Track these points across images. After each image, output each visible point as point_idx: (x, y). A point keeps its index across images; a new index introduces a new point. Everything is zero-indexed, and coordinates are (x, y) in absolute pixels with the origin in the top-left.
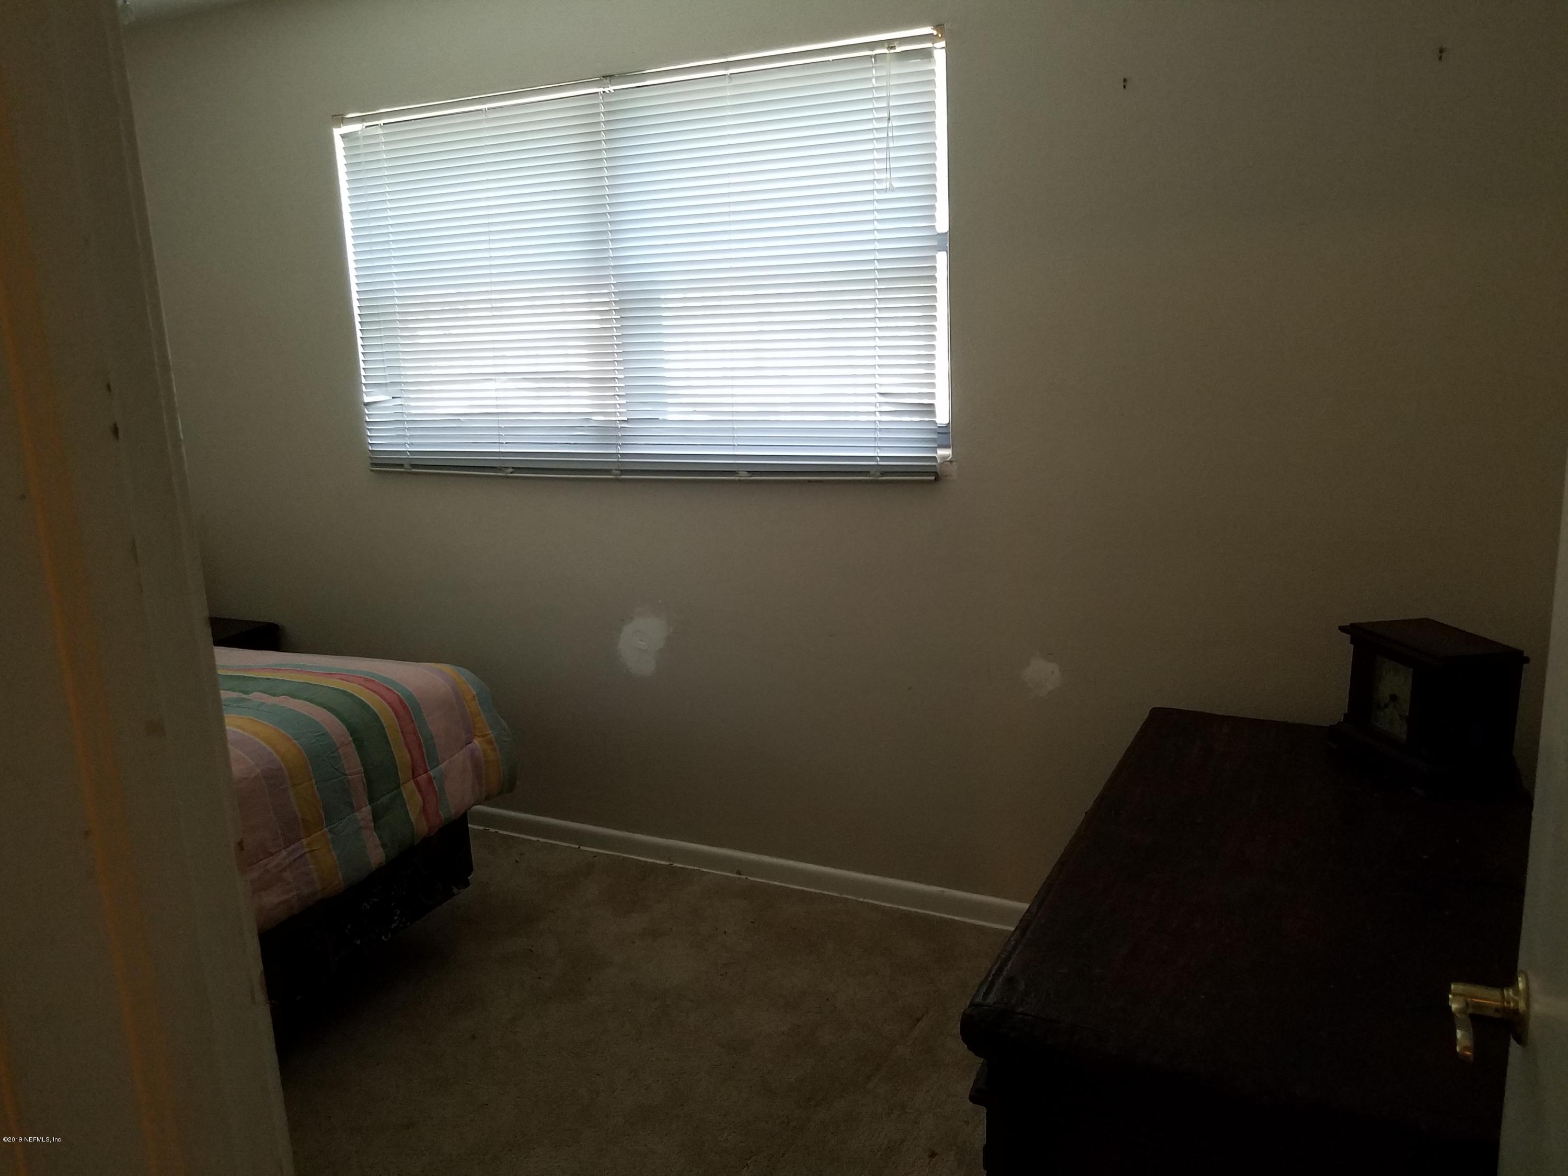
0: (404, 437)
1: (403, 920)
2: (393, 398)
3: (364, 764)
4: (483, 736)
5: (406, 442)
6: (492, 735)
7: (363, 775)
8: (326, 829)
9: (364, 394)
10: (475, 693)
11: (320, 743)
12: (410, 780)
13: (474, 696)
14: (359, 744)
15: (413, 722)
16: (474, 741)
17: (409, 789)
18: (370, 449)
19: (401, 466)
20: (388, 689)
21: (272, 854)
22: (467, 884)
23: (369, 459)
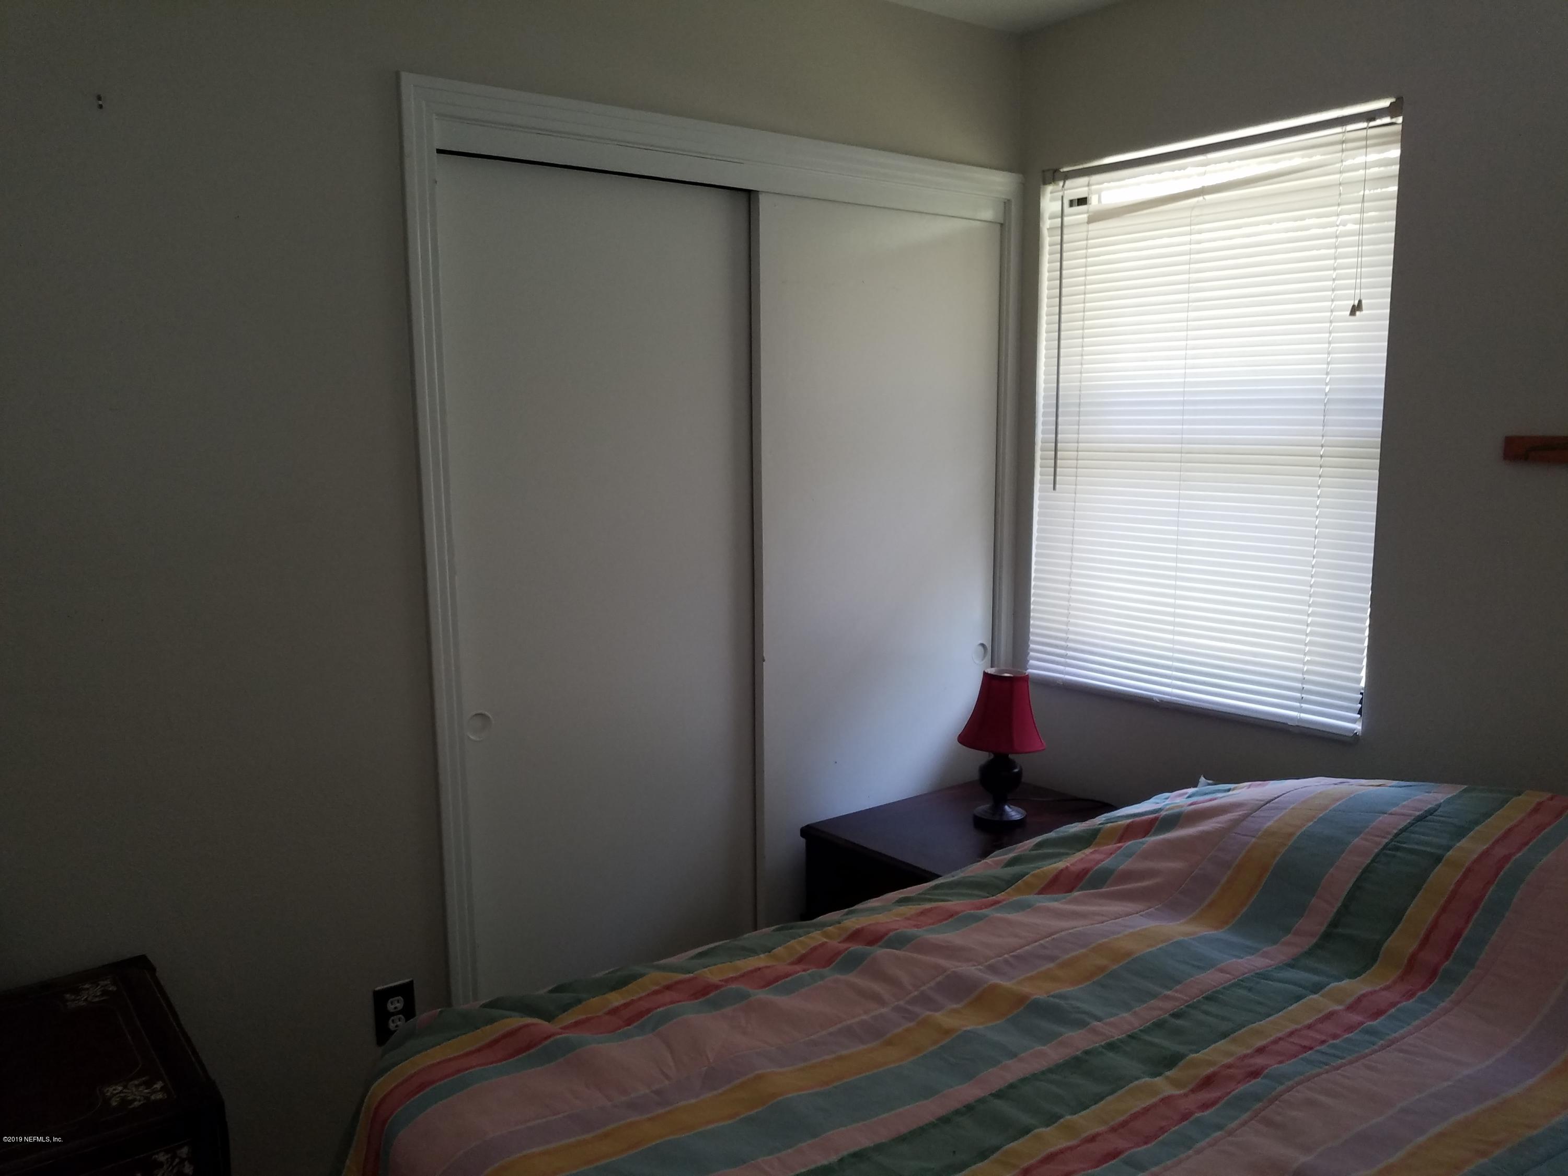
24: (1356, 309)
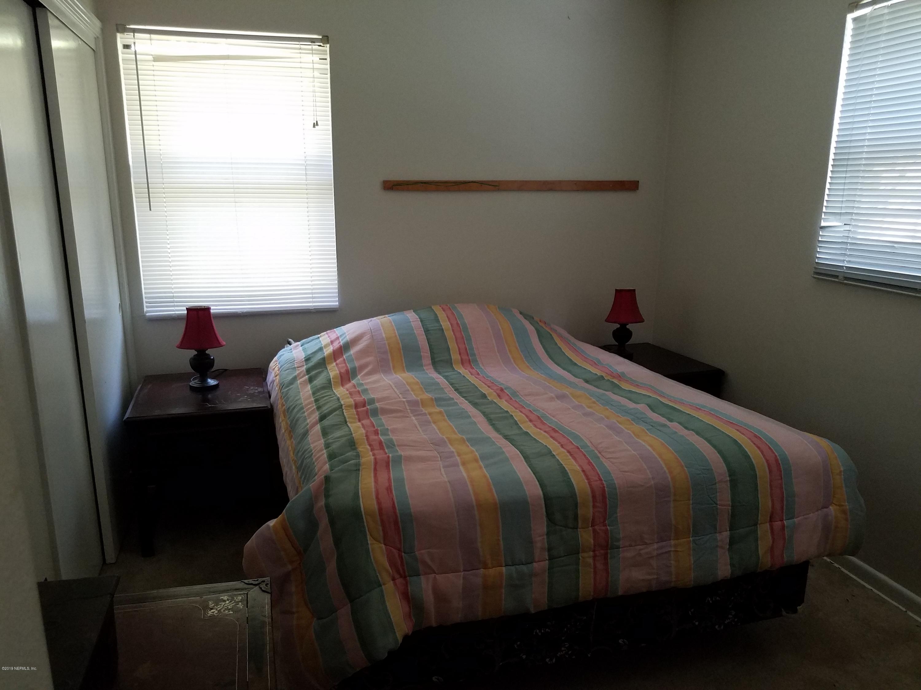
0: (844, 256)
1: (736, 620)
2: (845, 224)
3: (733, 500)
4: (840, 506)
5: (845, 259)
6: (848, 507)
7: (730, 508)
8: (691, 539)
9: (822, 221)
10: (842, 469)
11: (705, 475)
12: (767, 523)
13: (841, 472)
14: (734, 483)
15: (782, 479)
16: (831, 507)
17: (763, 529)
18: (817, 261)
19: (837, 277)
20: (770, 448)
21: (646, 544)
22: (795, 611)
23: (814, 269)
24: (315, 125)
